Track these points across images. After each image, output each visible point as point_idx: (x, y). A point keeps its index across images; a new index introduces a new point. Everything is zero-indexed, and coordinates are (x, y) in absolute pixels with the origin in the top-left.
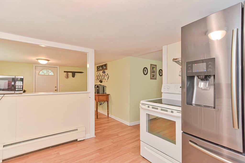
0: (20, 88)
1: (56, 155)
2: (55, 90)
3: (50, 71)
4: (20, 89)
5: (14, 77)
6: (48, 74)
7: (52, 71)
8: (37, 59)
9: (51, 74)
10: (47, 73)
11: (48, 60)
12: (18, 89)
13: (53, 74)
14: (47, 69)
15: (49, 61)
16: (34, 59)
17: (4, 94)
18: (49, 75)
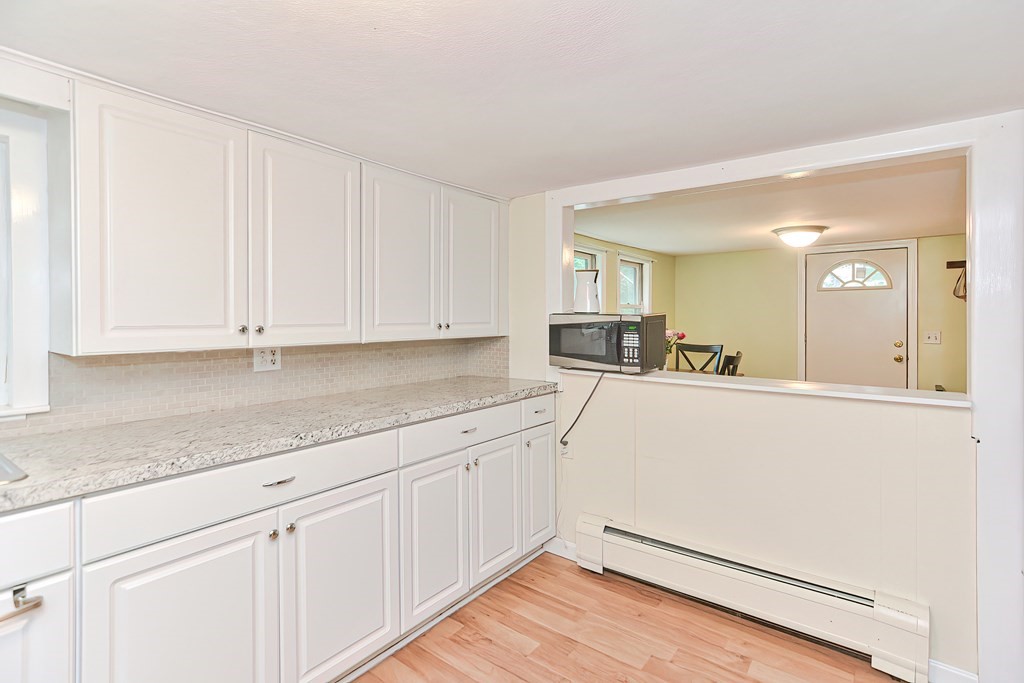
0: (633, 354)
1: (736, 659)
2: (896, 359)
3: (870, 269)
4: (633, 358)
5: (618, 319)
6: (861, 285)
7: (879, 268)
8: (775, 231)
9: (878, 280)
10: (853, 281)
11: (821, 229)
12: (629, 358)
13: (885, 284)
14: (853, 262)
15: (825, 232)
16: (762, 231)
17: (604, 372)
18: (865, 288)
